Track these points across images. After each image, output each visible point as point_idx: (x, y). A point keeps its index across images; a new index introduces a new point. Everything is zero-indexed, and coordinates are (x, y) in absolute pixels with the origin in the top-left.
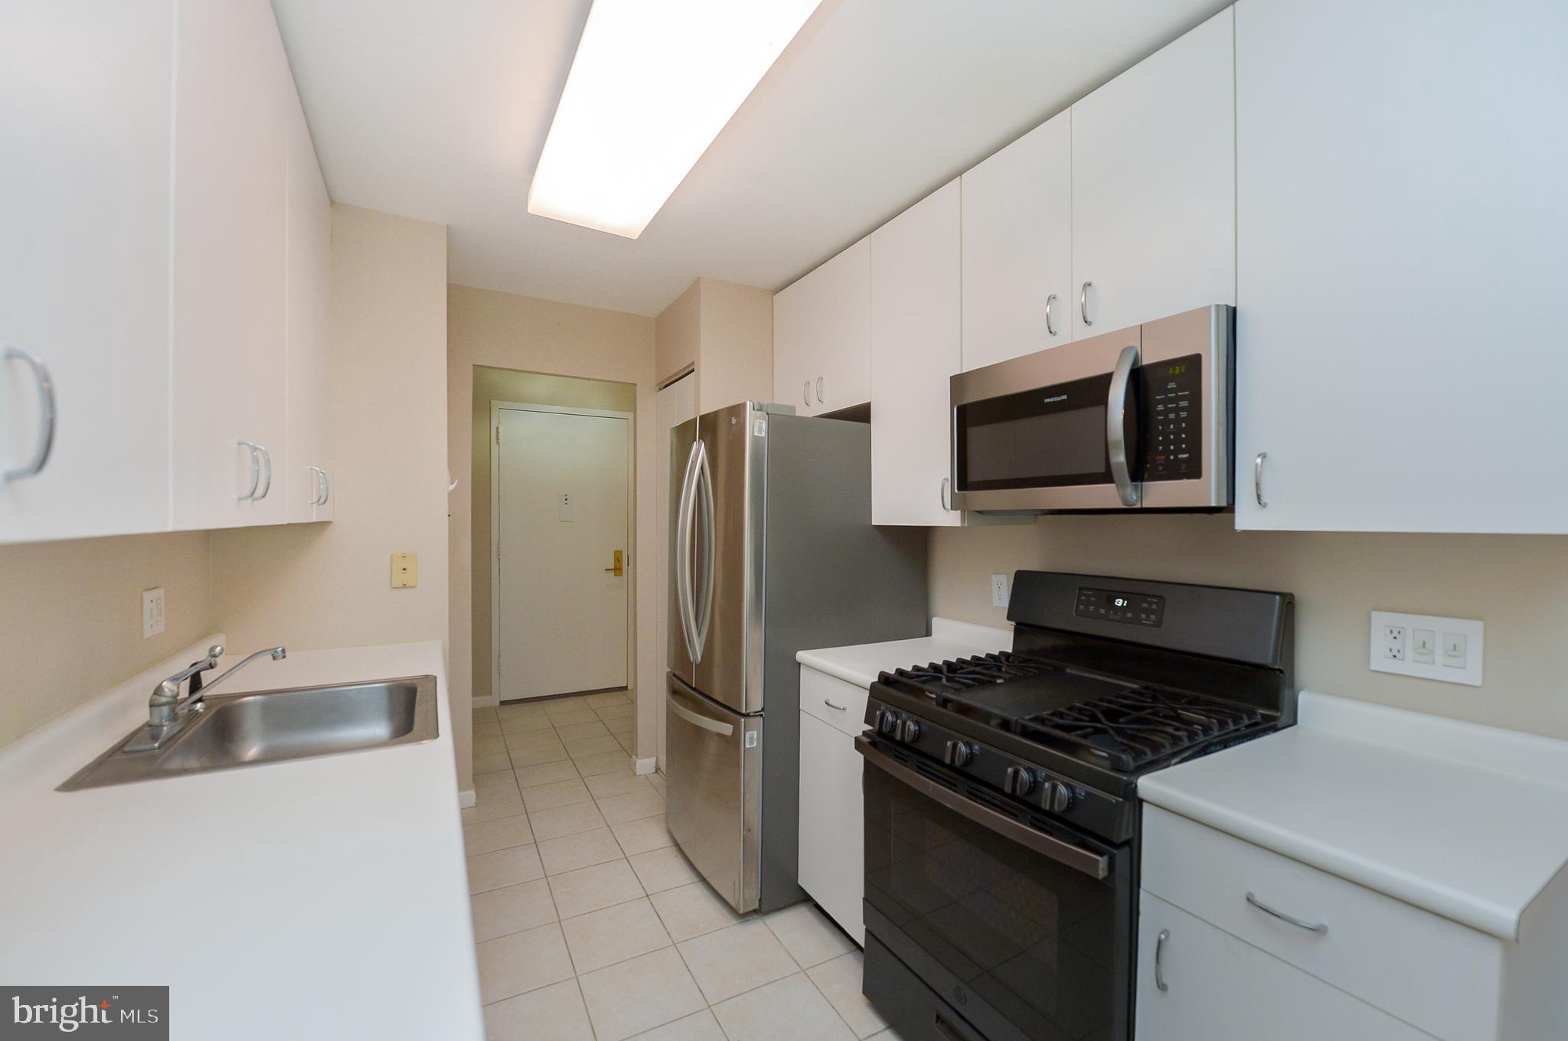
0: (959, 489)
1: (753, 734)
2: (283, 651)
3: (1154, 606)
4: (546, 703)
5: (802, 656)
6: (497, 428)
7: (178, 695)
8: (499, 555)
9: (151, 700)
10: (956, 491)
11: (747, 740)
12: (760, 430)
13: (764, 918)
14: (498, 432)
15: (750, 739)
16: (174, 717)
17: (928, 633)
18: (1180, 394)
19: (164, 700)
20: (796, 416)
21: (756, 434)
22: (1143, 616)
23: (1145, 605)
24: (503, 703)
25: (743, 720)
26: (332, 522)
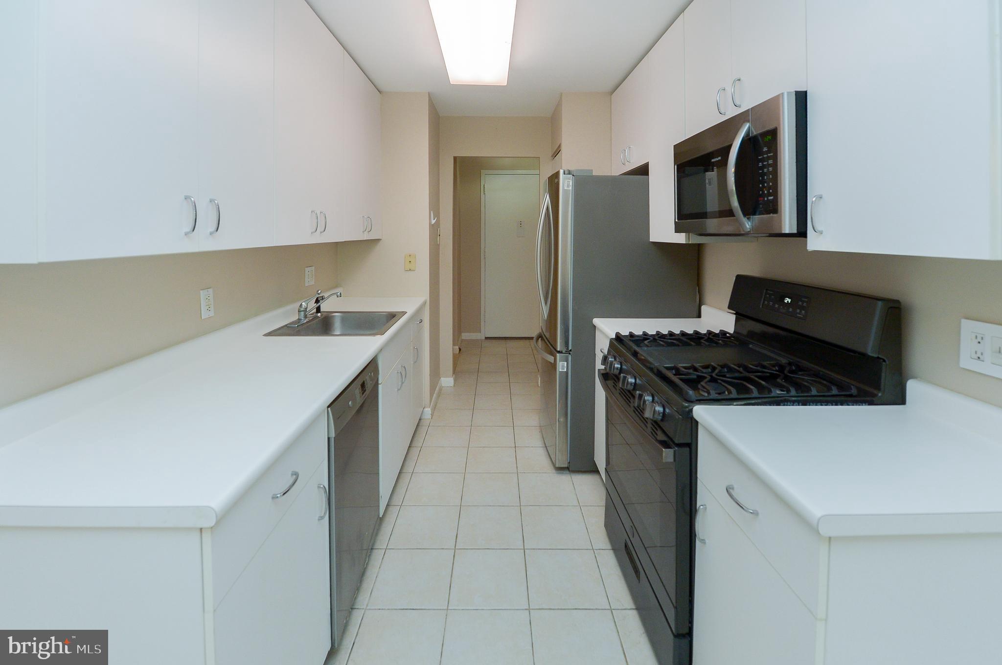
0: (678, 220)
1: (564, 364)
2: (340, 294)
3: (805, 304)
4: (508, 341)
5: (596, 321)
6: (484, 185)
7: (307, 308)
8: (485, 256)
9: (299, 309)
10: (677, 220)
11: (560, 367)
12: (568, 186)
13: (572, 474)
14: (484, 188)
15: (562, 366)
16: (306, 317)
17: (699, 316)
18: (769, 155)
19: (302, 309)
20: (593, 176)
21: (566, 188)
22: (798, 311)
23: (800, 303)
24: (487, 338)
25: (558, 355)
26: (380, 239)
